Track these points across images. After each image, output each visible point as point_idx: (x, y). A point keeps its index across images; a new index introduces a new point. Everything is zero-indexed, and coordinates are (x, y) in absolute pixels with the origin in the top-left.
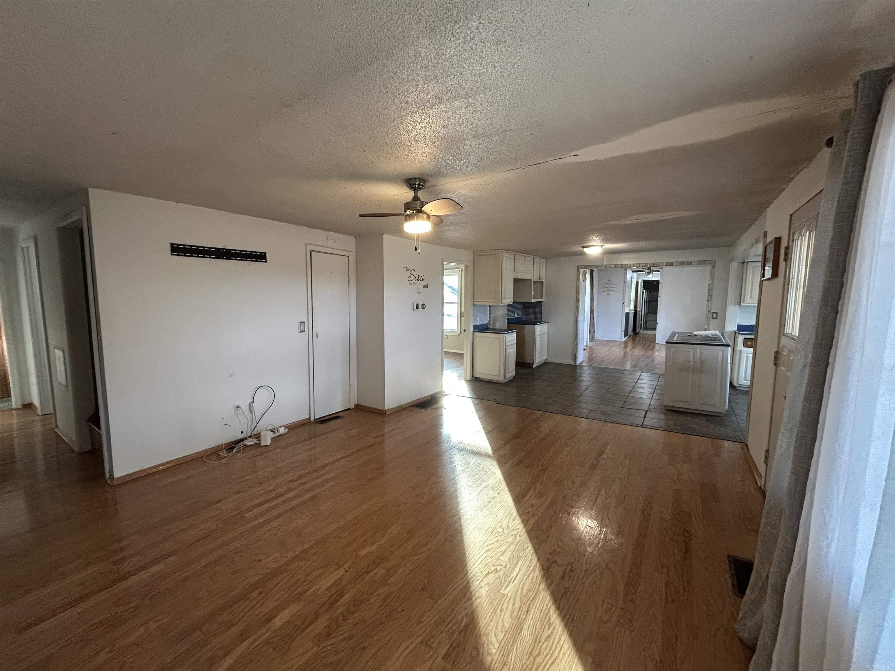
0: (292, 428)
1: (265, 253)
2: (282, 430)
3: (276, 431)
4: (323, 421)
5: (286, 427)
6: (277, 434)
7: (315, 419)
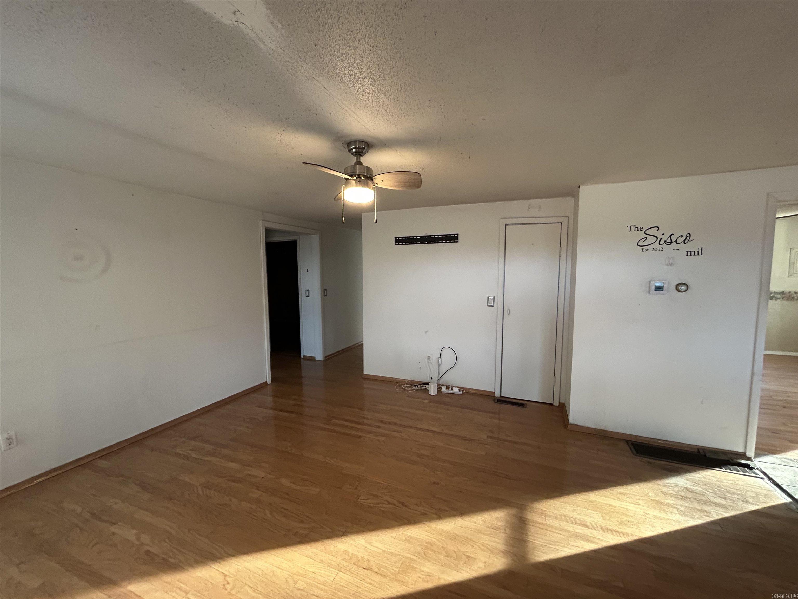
0: (466, 392)
1: (458, 234)
2: (456, 390)
3: (450, 389)
4: (502, 401)
5: (461, 389)
6: (450, 391)
7: (501, 396)
